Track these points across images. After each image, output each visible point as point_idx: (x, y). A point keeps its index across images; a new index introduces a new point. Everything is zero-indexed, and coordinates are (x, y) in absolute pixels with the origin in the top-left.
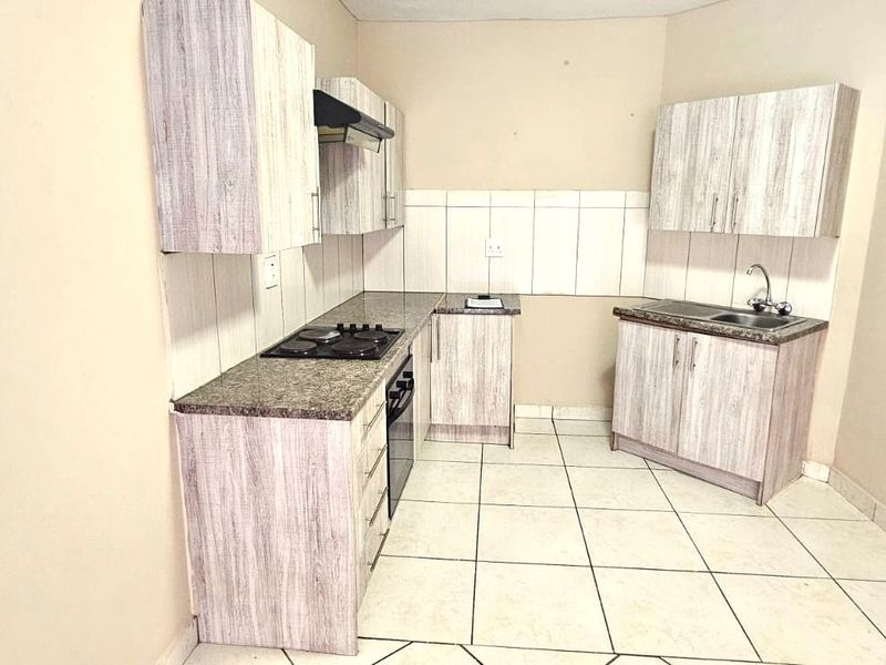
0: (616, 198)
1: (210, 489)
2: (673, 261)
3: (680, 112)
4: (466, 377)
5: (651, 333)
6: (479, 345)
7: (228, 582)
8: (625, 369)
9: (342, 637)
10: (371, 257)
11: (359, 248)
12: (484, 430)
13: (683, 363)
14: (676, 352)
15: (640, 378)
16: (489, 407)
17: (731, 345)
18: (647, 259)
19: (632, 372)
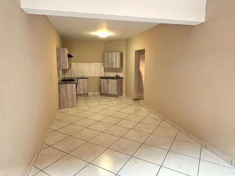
0: (100, 64)
1: (61, 91)
2: (107, 72)
3: (106, 54)
4: (82, 87)
5: (105, 80)
6: (83, 83)
7: (63, 101)
8: (102, 84)
9: (75, 105)
10: (66, 73)
11: (64, 71)
12: (84, 95)
13: (108, 83)
14: (107, 82)
15: (104, 85)
16: (85, 91)
17: (112, 80)
18: (104, 72)
19: (103, 85)
